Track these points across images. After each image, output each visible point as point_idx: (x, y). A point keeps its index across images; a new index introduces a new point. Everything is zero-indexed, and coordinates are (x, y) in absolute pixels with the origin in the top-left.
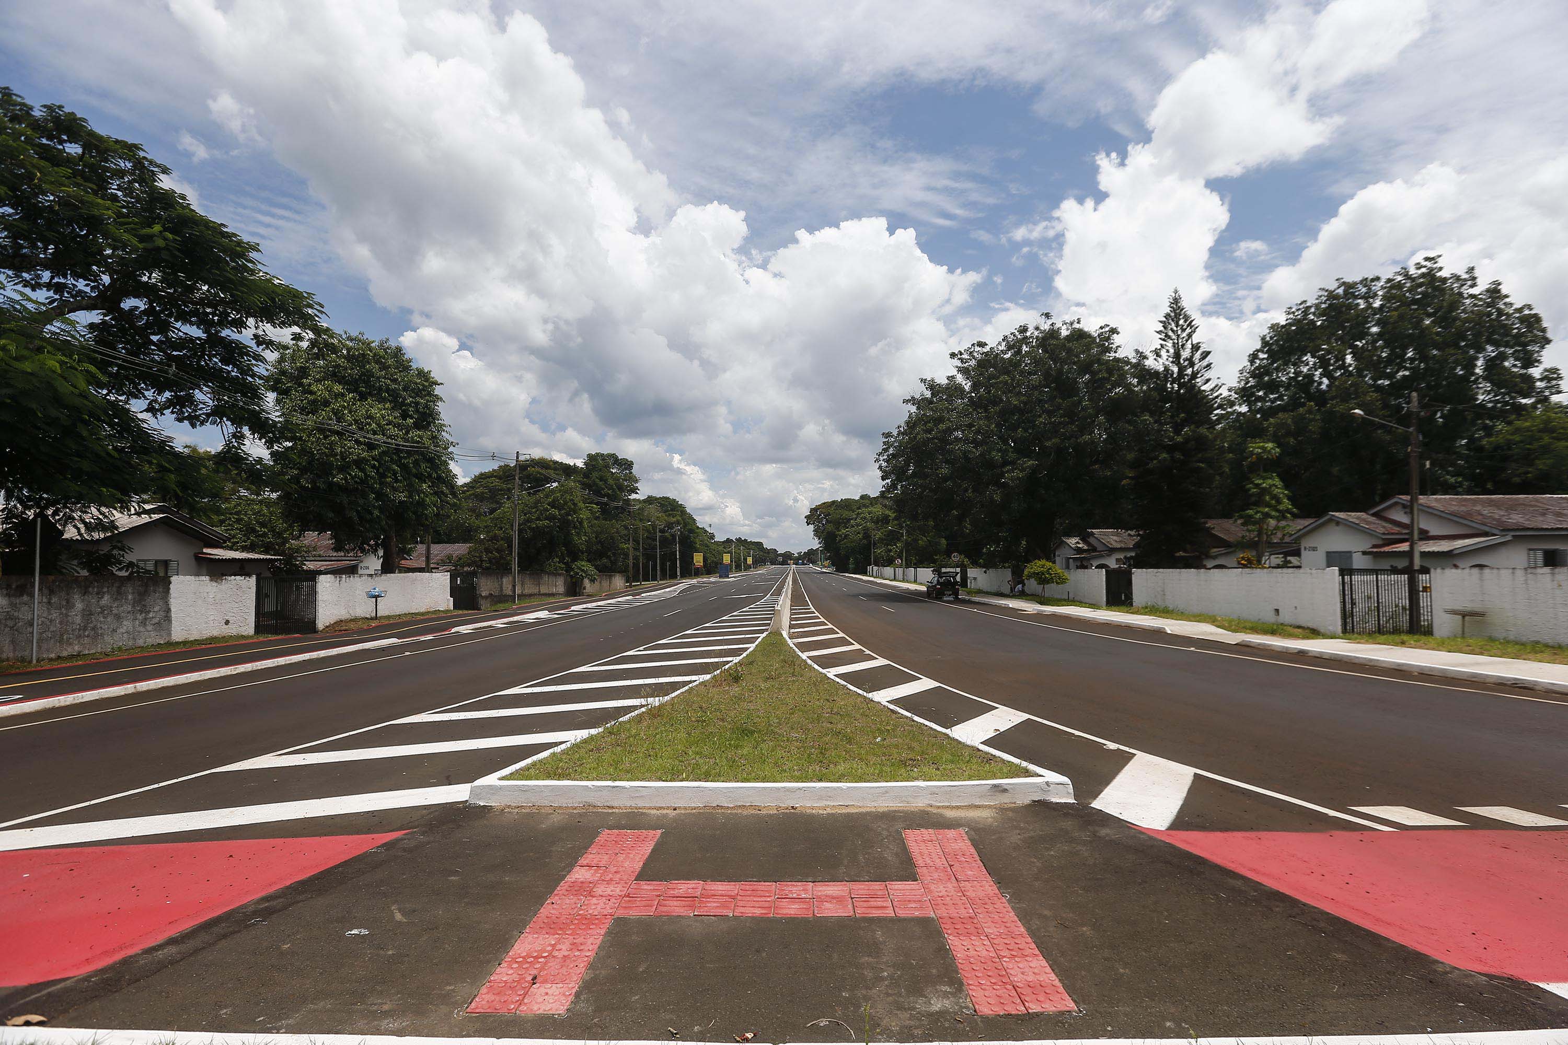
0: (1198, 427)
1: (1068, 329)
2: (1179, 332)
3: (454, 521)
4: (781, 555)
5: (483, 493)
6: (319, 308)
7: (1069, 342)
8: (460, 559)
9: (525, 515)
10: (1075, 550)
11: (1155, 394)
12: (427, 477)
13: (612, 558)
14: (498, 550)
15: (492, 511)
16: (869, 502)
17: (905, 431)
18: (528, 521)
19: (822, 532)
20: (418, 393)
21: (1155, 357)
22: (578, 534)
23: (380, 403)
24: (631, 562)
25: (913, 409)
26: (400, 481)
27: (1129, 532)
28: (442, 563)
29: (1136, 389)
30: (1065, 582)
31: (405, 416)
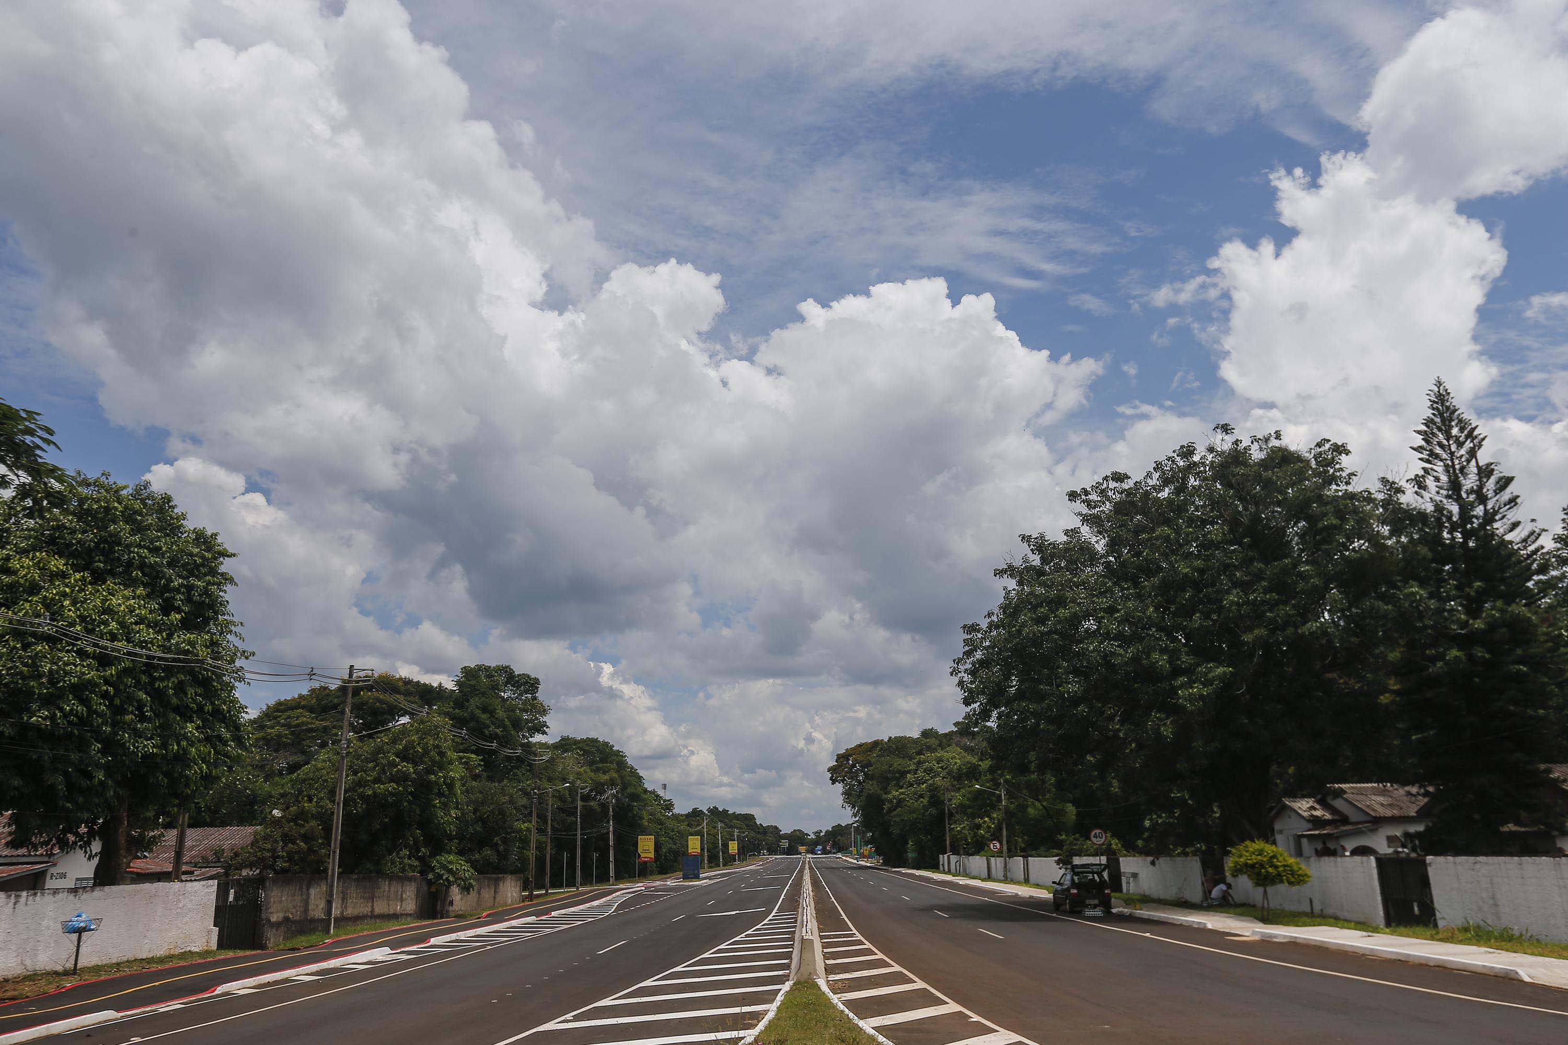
0: (1509, 603)
1: (1261, 449)
2: (1453, 448)
3: (227, 786)
4: (786, 836)
5: (279, 736)
6: (46, 436)
7: (1266, 470)
8: (236, 855)
9: (355, 773)
10: (1309, 821)
11: (1423, 550)
12: (195, 712)
13: (501, 848)
14: (305, 838)
15: (293, 768)
16: (937, 742)
17: (1001, 621)
18: (360, 783)
19: (859, 796)
20: (193, 570)
21: (1416, 488)
22: (445, 806)
23: (127, 586)
24: (532, 854)
25: (1012, 584)
26: (149, 720)
27: (1407, 788)
28: (206, 863)
29: (1389, 543)
30: (1304, 882)
31: (167, 608)
